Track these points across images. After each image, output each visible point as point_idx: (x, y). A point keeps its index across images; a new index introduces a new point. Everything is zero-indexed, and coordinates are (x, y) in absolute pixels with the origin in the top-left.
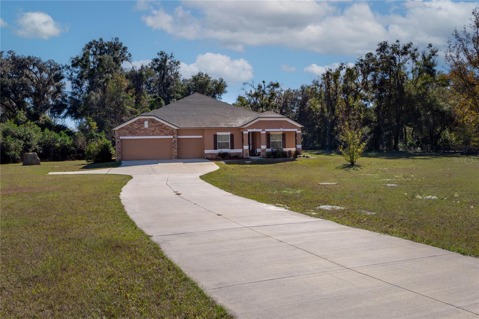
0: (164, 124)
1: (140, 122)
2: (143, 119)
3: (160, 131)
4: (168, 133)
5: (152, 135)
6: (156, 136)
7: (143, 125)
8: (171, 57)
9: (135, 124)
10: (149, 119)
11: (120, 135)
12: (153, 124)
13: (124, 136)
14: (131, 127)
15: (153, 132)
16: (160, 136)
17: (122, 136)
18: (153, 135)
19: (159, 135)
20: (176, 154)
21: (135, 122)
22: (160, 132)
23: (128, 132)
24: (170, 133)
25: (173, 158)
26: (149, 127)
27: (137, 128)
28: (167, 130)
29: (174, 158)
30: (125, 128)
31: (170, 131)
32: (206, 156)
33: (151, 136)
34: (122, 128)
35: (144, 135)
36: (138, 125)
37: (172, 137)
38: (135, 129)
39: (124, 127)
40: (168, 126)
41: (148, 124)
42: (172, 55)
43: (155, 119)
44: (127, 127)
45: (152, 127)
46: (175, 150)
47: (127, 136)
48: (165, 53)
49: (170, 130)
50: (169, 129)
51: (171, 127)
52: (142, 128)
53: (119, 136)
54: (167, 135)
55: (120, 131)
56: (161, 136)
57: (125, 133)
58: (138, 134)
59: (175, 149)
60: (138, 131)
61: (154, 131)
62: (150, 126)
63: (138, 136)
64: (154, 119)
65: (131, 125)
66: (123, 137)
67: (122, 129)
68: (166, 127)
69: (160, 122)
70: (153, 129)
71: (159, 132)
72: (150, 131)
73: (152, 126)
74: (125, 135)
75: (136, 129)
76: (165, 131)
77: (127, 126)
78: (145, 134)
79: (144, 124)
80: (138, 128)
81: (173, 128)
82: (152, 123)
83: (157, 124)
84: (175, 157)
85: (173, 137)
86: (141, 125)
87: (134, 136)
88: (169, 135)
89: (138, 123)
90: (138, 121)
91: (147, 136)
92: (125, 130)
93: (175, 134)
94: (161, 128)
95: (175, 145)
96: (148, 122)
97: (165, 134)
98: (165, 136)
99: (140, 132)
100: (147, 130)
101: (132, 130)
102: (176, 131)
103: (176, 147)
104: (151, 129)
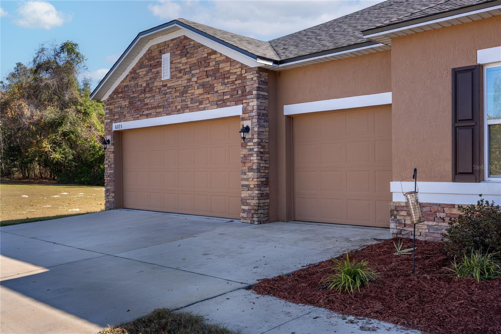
0: (214, 52)
1: (153, 58)
3: (203, 85)
4: (224, 94)
5: (179, 107)
6: (192, 110)
7: (158, 72)
9: (141, 72)
10: (172, 40)
11: (113, 117)
12: (184, 60)
13: (119, 120)
14: (132, 83)
15: (183, 94)
16: (200, 110)
17: (116, 121)
18: (182, 109)
19: (199, 105)
20: (253, 198)
21: (140, 65)
22: (201, 91)
23: (127, 103)
25: (242, 215)
26: (172, 77)
27: (145, 85)
28: (224, 77)
29: (245, 215)
30: (122, 92)
31: (233, 82)
32: (399, 222)
33: (178, 111)
34: (116, 92)
35: (161, 110)
36: (147, 74)
37: (240, 113)
38: (141, 92)
39: (119, 87)
40: (228, 59)
41: (171, 63)
44: (125, 86)
45: (181, 75)
46: (250, 174)
51: (238, 63)
52: (156, 84)
55: (111, 104)
56: (204, 109)
57: (121, 107)
58: (148, 109)
59: (251, 169)
60: (148, 98)
61: (185, 91)
62: (176, 71)
63: (147, 116)
64: (186, 38)
65: (133, 78)
66: (117, 124)
67: (115, 97)
68: (221, 66)
69: (202, 46)
70: (183, 82)
71: (198, 92)
72: (176, 91)
73: (179, 72)
74: (122, 117)
75: (144, 91)
76: (219, 88)
77: (125, 84)
78: (163, 107)
79: (159, 64)
80: (148, 85)
81: (243, 66)
82: (181, 55)
83: (193, 60)
84: (249, 211)
86: (153, 70)
87: (138, 118)
88: (228, 104)
89: (147, 66)
90: (147, 57)
91: (167, 112)
92: (121, 97)
93: (250, 93)
94: (205, 74)
95: (250, 153)
96: (171, 56)
97: (219, 101)
98: (219, 106)
99: (152, 101)
100: (166, 88)
101: (134, 95)
102: (255, 78)
103: (252, 158)
104: (177, 83)
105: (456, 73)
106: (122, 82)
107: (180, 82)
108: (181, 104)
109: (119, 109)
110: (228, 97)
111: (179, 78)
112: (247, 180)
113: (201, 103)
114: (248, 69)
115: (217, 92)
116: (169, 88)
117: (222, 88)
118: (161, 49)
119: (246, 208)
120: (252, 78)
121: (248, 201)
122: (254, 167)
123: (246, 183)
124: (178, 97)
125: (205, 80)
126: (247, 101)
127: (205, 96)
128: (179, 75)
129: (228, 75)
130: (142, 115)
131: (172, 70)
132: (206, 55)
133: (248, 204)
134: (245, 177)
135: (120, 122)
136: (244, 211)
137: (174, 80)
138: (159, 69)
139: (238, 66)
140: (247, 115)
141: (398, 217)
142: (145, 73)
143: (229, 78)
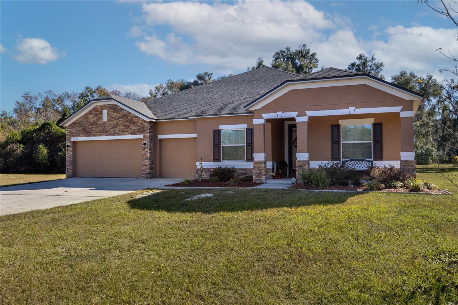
0: (130, 113)
1: (98, 111)
2: (101, 105)
3: (125, 125)
4: (135, 130)
5: (112, 133)
6: (119, 135)
7: (100, 117)
8: (372, 59)
9: (91, 116)
10: (108, 105)
11: (72, 135)
12: (115, 114)
13: (76, 136)
14: (85, 120)
15: (114, 128)
16: (123, 135)
17: (74, 136)
18: (114, 134)
19: (122, 133)
20: (147, 169)
21: (90, 112)
22: (124, 127)
23: (81, 129)
24: (138, 130)
25: (143, 175)
26: (108, 120)
27: (93, 122)
28: (135, 123)
29: (144, 176)
30: (78, 124)
31: (139, 126)
32: (198, 174)
33: (112, 135)
34: (74, 123)
35: (102, 133)
36: (94, 117)
37: (142, 137)
38: (90, 125)
39: (76, 121)
40: (136, 117)
41: (108, 114)
42: (373, 57)
43: (117, 105)
44: (80, 121)
45: (113, 120)
46: (146, 160)
47: (79, 136)
48: (364, 56)
49: (139, 124)
50: (137, 121)
51: (141, 119)
52: (99, 122)
53: (71, 137)
54: (134, 133)
55: (70, 128)
56: (125, 135)
57: (77, 130)
58: (94, 133)
59: (146, 159)
60: (94, 128)
61: (115, 127)
62: (110, 118)
63: (94, 136)
64: (116, 105)
65: (85, 118)
66: (75, 138)
67: (73, 125)
68: (133, 119)
69: (124, 110)
70: (114, 123)
71: (122, 128)
72: (110, 126)
73: (113, 118)
75: (92, 124)
76: (132, 127)
77: (80, 120)
78: (103, 132)
79: (102, 114)
80: (94, 122)
81: (143, 120)
82: (114, 112)
83: (120, 114)
84: (146, 174)
85: (143, 137)
86: (97, 116)
87: (88, 136)
88: (137, 134)
89: (94, 114)
90: (94, 110)
91: (106, 135)
92: (77, 126)
93: (147, 130)
94: (126, 121)
95: (146, 152)
96: (108, 111)
97: (132, 132)
98: (132, 134)
99: (97, 129)
100: (105, 124)
101: (86, 126)
102: (149, 125)
103: (147, 154)
104: (111, 123)
105: (214, 131)
106: (78, 119)
107: (113, 123)
108: (113, 132)
109: (76, 131)
110: (137, 131)
111: (112, 121)
112: (145, 162)
113: (124, 132)
114: (146, 122)
115: (131, 129)
116: (106, 125)
117: (134, 127)
118: (103, 108)
119: (145, 173)
120: (147, 125)
121: (145, 170)
122: (148, 158)
123: (145, 164)
124: (112, 129)
125: (126, 123)
126: (145, 133)
127: (126, 130)
128: (112, 120)
129: (136, 123)
130: (91, 135)
131: (108, 117)
132: (126, 114)
133: (145, 172)
134: (144, 161)
135: (77, 137)
136: (144, 174)
137: (109, 121)
138: (101, 116)
139: (141, 120)
140: (145, 139)
141: (198, 173)
142: (93, 116)
143: (137, 124)
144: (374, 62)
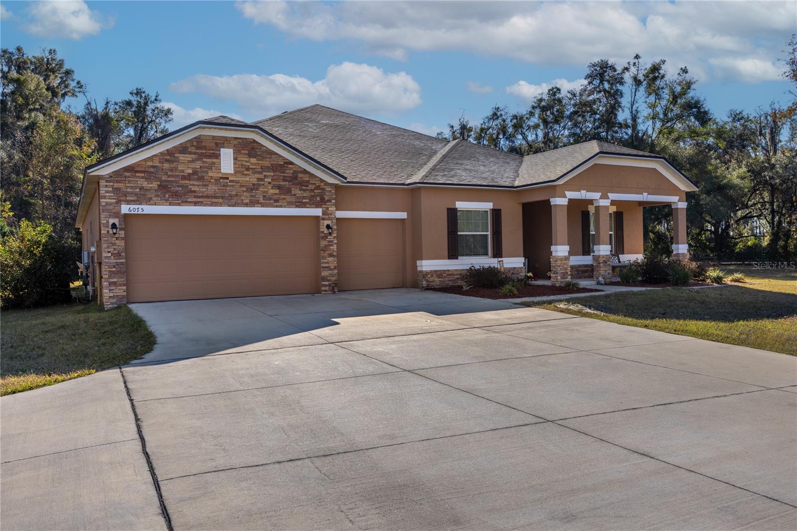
0: (292, 163)
1: (205, 148)
2: (214, 137)
3: (279, 187)
4: (304, 198)
5: (247, 201)
6: (263, 205)
7: (214, 163)
8: (156, 100)
9: (182, 157)
10: (235, 138)
11: (121, 197)
12: (253, 160)
13: (138, 201)
14: (166, 166)
15: (252, 190)
16: (277, 206)
17: (128, 202)
18: (253, 203)
20: (333, 275)
21: (182, 149)
22: (277, 191)
23: (155, 185)
24: (311, 198)
25: (323, 289)
26: (236, 172)
27: (190, 171)
28: (302, 184)
29: (327, 288)
30: (144, 172)
31: (312, 190)
33: (246, 205)
34: (129, 169)
35: (221, 200)
36: (193, 161)
37: (320, 214)
38: (184, 178)
39: (137, 164)
40: (305, 172)
41: (235, 159)
42: (157, 96)
43: (257, 143)
44: (153, 167)
45: (250, 172)
46: (330, 259)
47: (149, 201)
48: (144, 92)
49: (311, 187)
50: (308, 182)
51: (316, 177)
52: (210, 174)
53: (119, 202)
54: (300, 204)
55: (118, 182)
56: (281, 206)
57: (141, 188)
58: (195, 197)
59: (331, 255)
60: (194, 185)
61: (254, 188)
62: (241, 168)
63: (196, 204)
64: (254, 141)
65: (167, 161)
66: (132, 207)
67: (127, 174)
68: (300, 175)
69: (277, 154)
70: (252, 179)
71: (272, 191)
72: (241, 186)
73: (248, 169)
74: (142, 197)
75: (188, 177)
76: (297, 191)
77: (150, 164)
78: (222, 198)
79: (218, 156)
80: (195, 172)
81: (322, 180)
82: (250, 155)
83: (266, 163)
84: (329, 285)
85: (323, 214)
86: (205, 160)
87: (179, 204)
88: (308, 206)
89: (195, 153)
90: (195, 143)
91: (230, 204)
92: (143, 177)
93: (329, 201)
94: (282, 178)
95: (330, 243)
96: (234, 153)
97: (297, 202)
98: (297, 206)
99: (204, 190)
100: (228, 181)
101: (169, 179)
102: (334, 191)
103: (331, 247)
104: (243, 179)
105: (449, 210)
106: (145, 160)
107: (248, 179)
108: (249, 198)
109: (138, 190)
110: (308, 201)
111: (246, 175)
112: (327, 263)
113: (276, 201)
114: (327, 184)
115: (295, 195)
116: (231, 181)
117: (300, 192)
118: (223, 142)
119: (327, 283)
120: (331, 191)
121: (328, 278)
122: (335, 254)
123: (327, 265)
124: (245, 192)
125: (281, 183)
126: (326, 206)
127: (282, 197)
128: (246, 172)
129: (306, 184)
130: (187, 202)
131: (236, 166)
132: (283, 163)
133: (328, 281)
134: (325, 261)
135: (141, 204)
136: (325, 286)
137: (239, 175)
138: (214, 160)
139: (317, 179)
140: (327, 217)
141: (426, 278)
142: (191, 159)
143: (307, 186)
144: (159, 105)
